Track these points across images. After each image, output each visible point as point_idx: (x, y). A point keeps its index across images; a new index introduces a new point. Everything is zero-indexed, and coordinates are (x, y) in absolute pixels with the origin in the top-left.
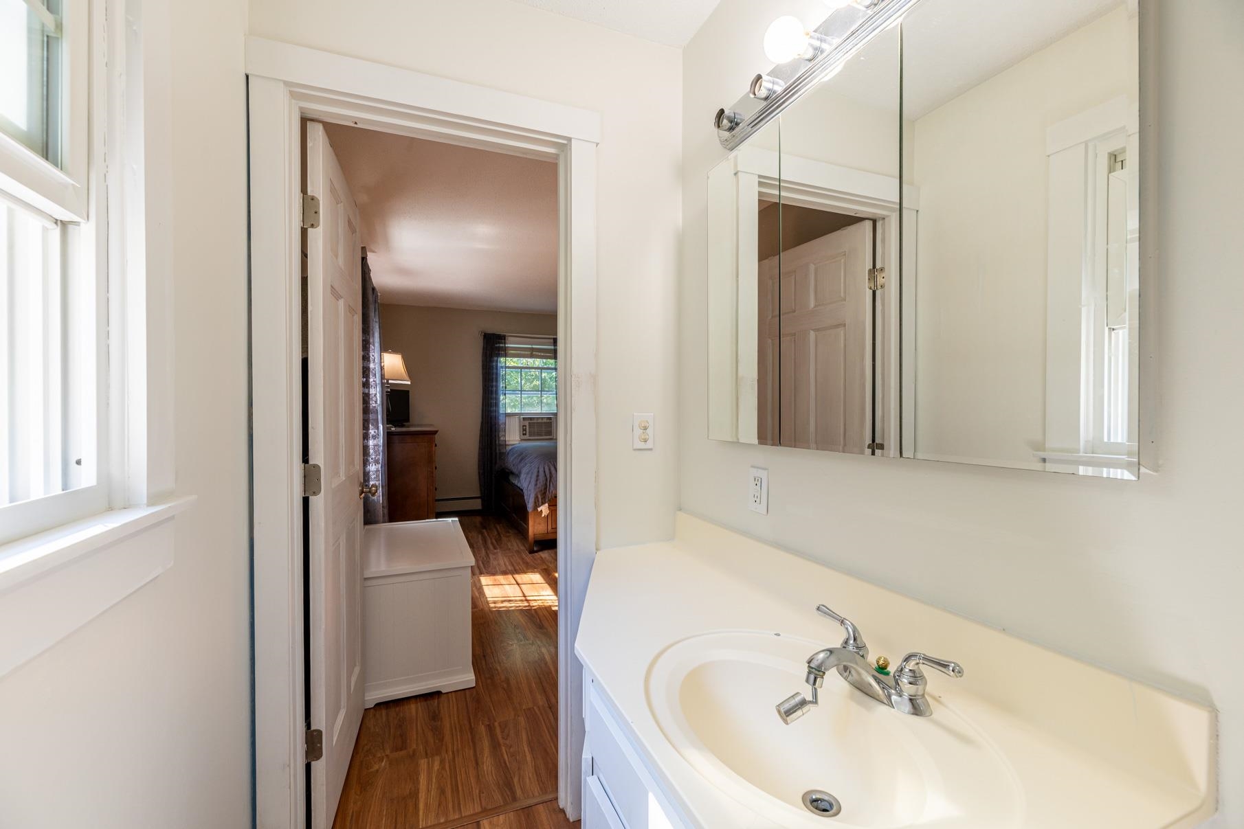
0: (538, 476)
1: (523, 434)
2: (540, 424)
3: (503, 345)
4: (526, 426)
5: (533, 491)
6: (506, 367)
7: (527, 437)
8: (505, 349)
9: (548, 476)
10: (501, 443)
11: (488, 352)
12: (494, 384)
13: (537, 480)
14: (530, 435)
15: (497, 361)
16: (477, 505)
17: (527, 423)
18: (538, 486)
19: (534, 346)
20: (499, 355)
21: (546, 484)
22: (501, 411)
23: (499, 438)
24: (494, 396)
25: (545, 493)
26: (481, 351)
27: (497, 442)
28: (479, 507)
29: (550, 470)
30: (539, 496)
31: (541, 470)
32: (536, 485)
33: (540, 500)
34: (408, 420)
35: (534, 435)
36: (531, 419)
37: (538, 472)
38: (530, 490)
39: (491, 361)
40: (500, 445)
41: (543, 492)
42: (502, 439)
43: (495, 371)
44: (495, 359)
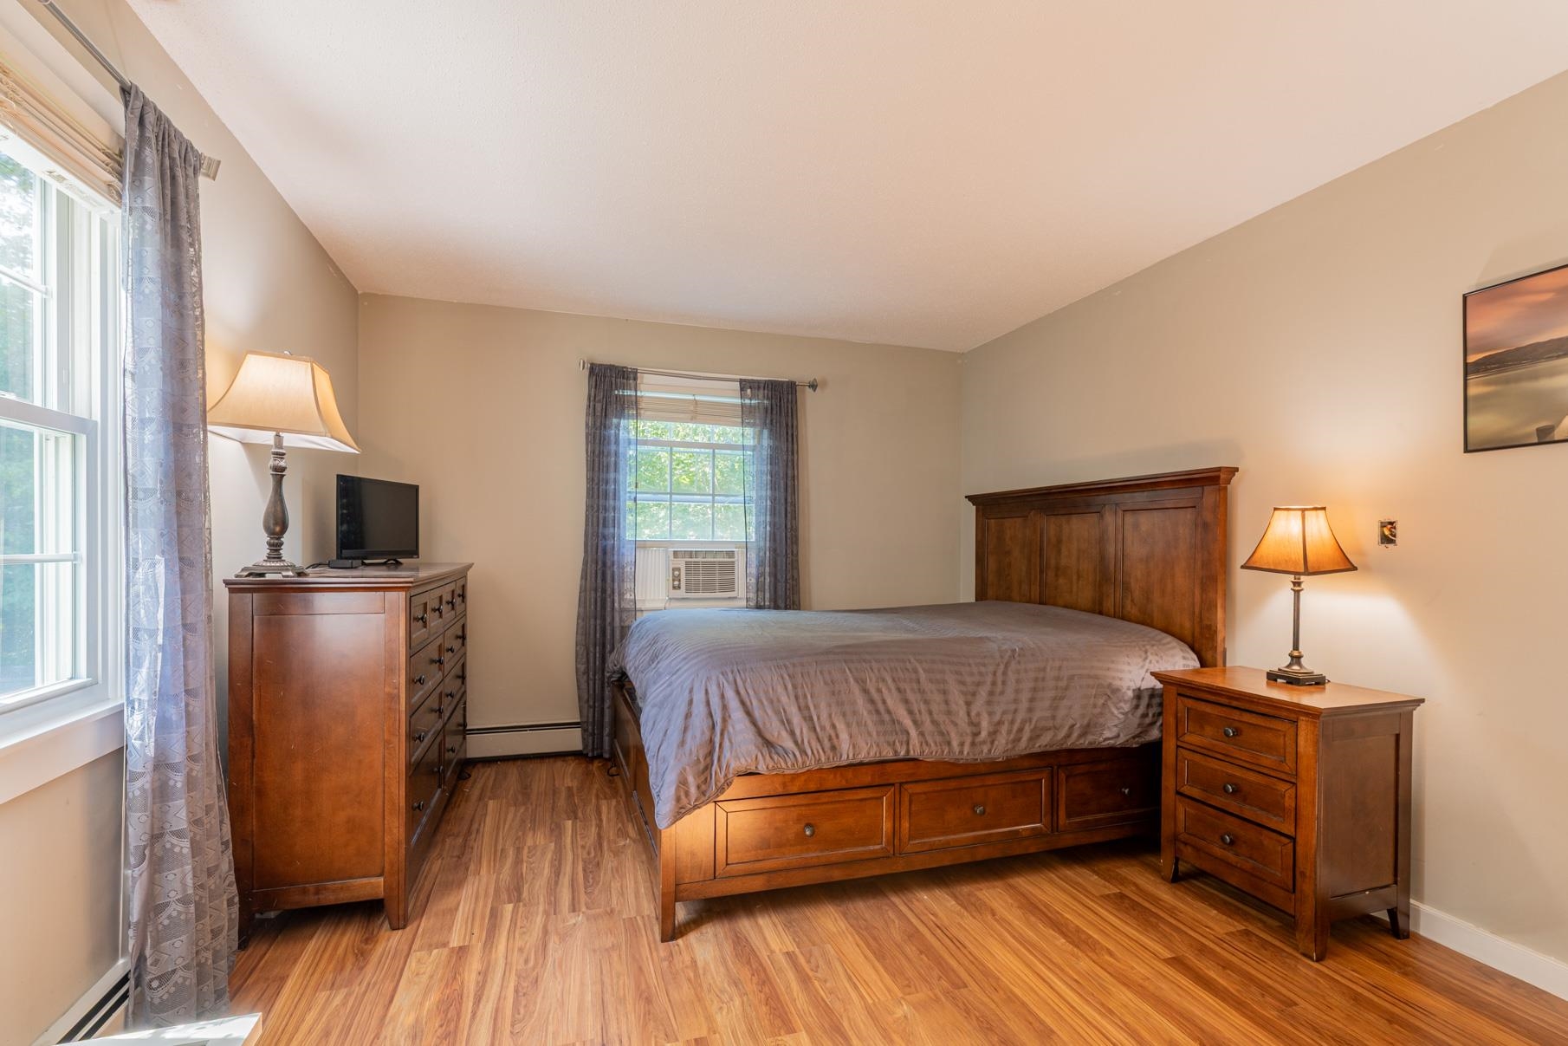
0: (688, 716)
1: (674, 588)
2: (709, 567)
3: (633, 393)
4: (679, 569)
5: (672, 762)
6: (637, 442)
7: (682, 593)
8: (636, 403)
9: (718, 718)
10: (625, 605)
11: (599, 406)
12: (612, 475)
13: (685, 730)
14: (688, 591)
15: (618, 427)
16: (573, 740)
17: (681, 563)
18: (687, 747)
19: (698, 398)
20: (621, 415)
21: (711, 741)
22: (629, 535)
23: (621, 595)
24: (611, 502)
25: (708, 767)
26: (585, 402)
27: (616, 605)
28: (577, 745)
29: (723, 696)
30: (691, 779)
31: (699, 697)
32: (682, 743)
33: (693, 790)
34: (414, 553)
35: (697, 591)
36: (691, 554)
37: (691, 702)
38: (664, 760)
39: (604, 426)
40: (622, 610)
41: (702, 766)
42: (627, 596)
43: (613, 447)
44: (615, 421)
